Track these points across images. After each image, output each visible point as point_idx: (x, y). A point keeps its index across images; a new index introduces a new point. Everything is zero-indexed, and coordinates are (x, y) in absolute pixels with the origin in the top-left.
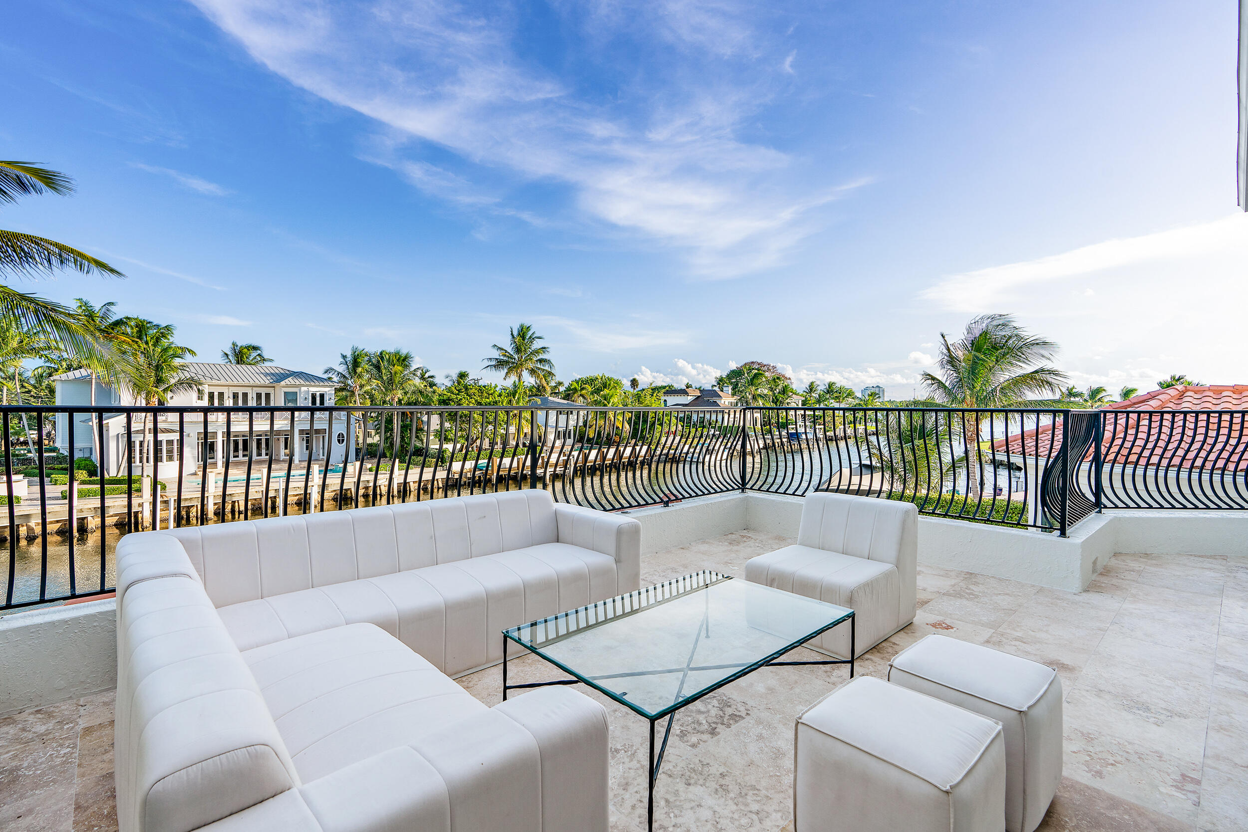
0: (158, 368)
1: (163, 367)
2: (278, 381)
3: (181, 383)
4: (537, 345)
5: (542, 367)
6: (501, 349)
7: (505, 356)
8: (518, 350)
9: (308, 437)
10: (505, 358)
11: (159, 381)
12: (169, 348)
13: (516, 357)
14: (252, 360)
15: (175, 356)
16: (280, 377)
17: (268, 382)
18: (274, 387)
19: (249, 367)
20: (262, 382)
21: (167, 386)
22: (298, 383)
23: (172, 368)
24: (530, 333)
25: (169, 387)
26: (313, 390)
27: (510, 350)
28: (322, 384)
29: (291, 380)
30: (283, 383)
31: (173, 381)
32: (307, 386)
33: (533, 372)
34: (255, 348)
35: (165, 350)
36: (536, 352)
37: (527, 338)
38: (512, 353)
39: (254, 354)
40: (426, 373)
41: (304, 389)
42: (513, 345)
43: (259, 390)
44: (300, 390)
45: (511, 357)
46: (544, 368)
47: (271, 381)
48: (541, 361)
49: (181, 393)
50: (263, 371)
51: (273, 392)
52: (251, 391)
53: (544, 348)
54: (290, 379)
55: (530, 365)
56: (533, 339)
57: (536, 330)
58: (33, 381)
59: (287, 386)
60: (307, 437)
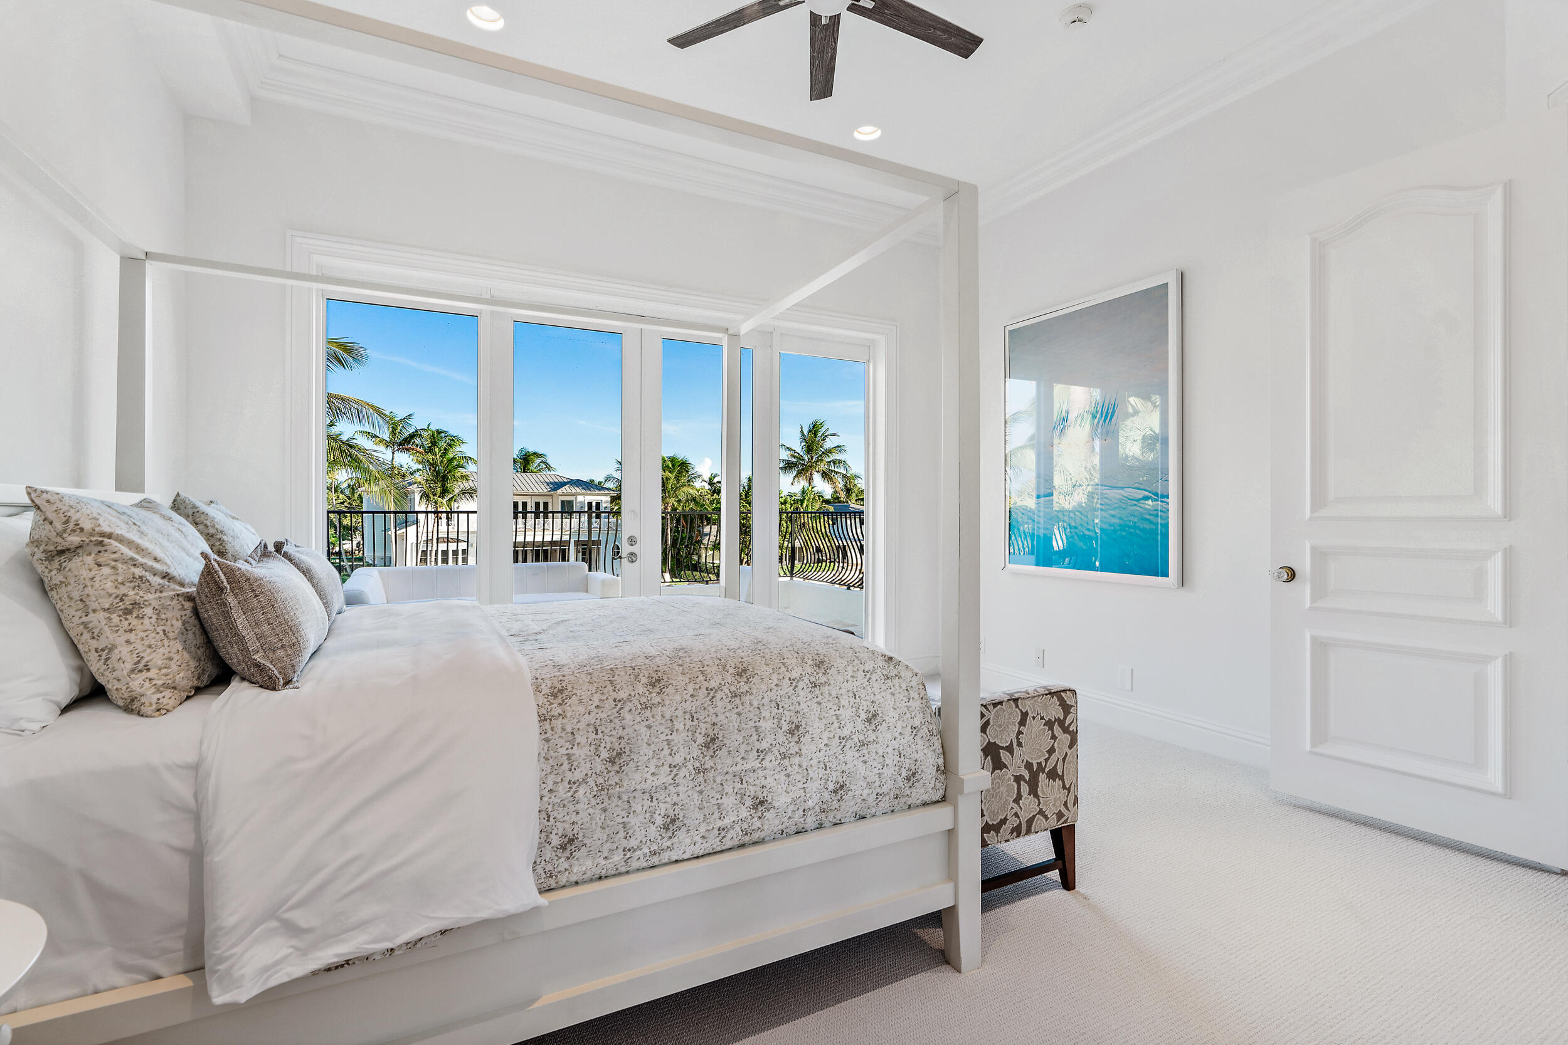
0: (444, 479)
1: (448, 478)
2: (555, 489)
3: (463, 492)
4: (829, 444)
5: (836, 470)
6: (789, 449)
7: (794, 457)
8: (809, 450)
9: (585, 549)
10: (794, 460)
11: (445, 491)
12: (454, 458)
13: (806, 458)
14: (535, 468)
15: (459, 466)
16: (557, 486)
17: (545, 490)
18: (552, 495)
19: (533, 475)
20: (540, 491)
21: (452, 496)
22: (574, 491)
23: (455, 478)
24: (823, 430)
25: (453, 497)
26: (589, 498)
27: (799, 450)
28: (597, 492)
29: (568, 489)
30: (559, 491)
31: (457, 491)
32: (582, 494)
33: (825, 475)
34: (540, 456)
35: (451, 461)
36: (829, 452)
37: (820, 435)
38: (801, 454)
39: (538, 461)
40: (714, 478)
41: (580, 498)
42: (803, 444)
43: (538, 499)
44: (576, 499)
45: (800, 458)
46: (838, 470)
47: (549, 490)
48: (835, 462)
49: (464, 503)
50: (543, 481)
51: (551, 501)
52: (530, 500)
53: (840, 446)
54: (566, 487)
55: (823, 466)
56: (826, 436)
57: (829, 426)
58: (347, 492)
59: (564, 495)
60: (583, 549)
